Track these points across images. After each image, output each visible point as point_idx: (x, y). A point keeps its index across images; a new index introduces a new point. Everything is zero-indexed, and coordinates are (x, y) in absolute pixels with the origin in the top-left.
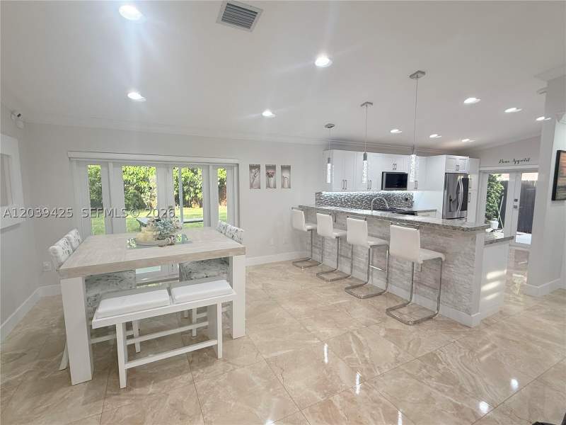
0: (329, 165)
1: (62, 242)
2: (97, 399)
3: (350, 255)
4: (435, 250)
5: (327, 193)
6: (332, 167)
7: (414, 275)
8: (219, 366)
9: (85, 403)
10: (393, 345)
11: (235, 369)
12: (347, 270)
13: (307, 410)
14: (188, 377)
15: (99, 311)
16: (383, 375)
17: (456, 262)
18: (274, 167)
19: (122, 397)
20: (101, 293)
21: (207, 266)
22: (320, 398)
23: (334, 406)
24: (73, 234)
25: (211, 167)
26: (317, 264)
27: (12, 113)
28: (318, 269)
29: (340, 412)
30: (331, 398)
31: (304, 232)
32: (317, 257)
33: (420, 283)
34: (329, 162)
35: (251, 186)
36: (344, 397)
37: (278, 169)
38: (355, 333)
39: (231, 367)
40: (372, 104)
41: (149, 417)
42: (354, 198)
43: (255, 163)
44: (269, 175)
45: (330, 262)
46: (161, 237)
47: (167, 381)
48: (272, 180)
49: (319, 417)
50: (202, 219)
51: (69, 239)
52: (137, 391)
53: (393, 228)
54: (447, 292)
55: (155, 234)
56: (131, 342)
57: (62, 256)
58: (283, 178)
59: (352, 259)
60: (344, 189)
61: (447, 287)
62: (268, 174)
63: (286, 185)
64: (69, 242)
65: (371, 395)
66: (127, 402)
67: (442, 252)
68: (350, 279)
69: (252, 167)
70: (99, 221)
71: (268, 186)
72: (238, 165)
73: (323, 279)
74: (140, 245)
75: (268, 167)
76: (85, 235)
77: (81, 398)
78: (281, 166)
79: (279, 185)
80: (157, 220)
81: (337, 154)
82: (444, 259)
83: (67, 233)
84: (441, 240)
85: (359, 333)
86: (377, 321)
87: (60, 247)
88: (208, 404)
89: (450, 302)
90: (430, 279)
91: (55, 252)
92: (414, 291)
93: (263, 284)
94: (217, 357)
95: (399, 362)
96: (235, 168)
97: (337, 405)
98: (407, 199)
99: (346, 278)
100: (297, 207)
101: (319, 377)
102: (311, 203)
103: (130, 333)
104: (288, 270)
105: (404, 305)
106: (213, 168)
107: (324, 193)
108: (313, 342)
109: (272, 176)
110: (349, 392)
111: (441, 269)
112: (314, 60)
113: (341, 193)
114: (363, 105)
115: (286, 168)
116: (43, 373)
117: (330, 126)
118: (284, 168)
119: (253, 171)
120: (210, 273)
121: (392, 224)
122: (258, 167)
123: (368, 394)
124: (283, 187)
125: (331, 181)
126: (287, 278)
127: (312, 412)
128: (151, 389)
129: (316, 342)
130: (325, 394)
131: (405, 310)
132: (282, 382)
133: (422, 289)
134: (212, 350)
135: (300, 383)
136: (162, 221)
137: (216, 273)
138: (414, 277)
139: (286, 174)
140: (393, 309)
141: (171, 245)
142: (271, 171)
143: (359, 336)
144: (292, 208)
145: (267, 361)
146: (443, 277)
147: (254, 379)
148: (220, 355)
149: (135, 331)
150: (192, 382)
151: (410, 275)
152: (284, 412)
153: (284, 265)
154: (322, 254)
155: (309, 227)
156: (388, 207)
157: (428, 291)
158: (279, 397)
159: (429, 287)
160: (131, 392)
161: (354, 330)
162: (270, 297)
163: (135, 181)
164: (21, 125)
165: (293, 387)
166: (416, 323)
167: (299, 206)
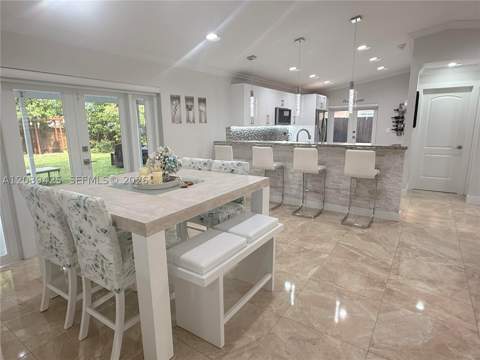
0: (252, 98)
5: (235, 128)
18: (192, 99)
25: (130, 97)
34: (252, 96)
35: (173, 121)
37: (196, 101)
43: (175, 94)
44: (189, 108)
48: (191, 113)
58: (200, 111)
62: (187, 106)
63: (203, 120)
69: (173, 98)
71: (188, 120)
72: (158, 95)
75: (187, 99)
78: (198, 99)
79: (197, 120)
96: (156, 99)
109: (190, 110)
115: (202, 101)
118: (200, 101)
119: (174, 102)
122: (178, 98)
124: (200, 121)
139: (202, 108)
142: (189, 104)
143: (347, 244)
161: (339, 241)
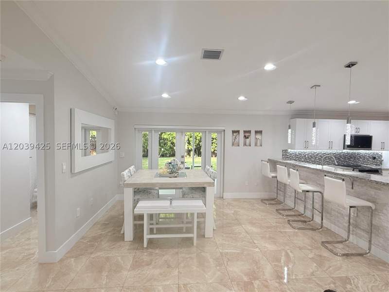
0: (290, 130)
1: (127, 171)
2: (134, 249)
3: (303, 199)
4: (368, 200)
5: (293, 151)
6: (292, 132)
7: (351, 219)
8: (194, 249)
9: (128, 250)
10: (315, 264)
11: (201, 253)
12: (301, 210)
13: (235, 283)
14: (176, 250)
15: (138, 205)
16: (297, 279)
17: (384, 211)
18: (249, 132)
19: (144, 251)
20: (140, 198)
21: (194, 191)
22: (246, 279)
23: (254, 286)
24: (132, 168)
25: (207, 132)
26: (280, 203)
27: (114, 108)
28: (280, 207)
29: (256, 289)
30: (253, 281)
31: (268, 177)
32: (281, 198)
33: (356, 226)
34: (289, 128)
35: (233, 145)
36: (262, 283)
37: (253, 133)
38: (288, 251)
39: (200, 251)
40: (319, 86)
41: (153, 262)
42: (317, 155)
43: (236, 129)
44: (246, 137)
45: (290, 203)
46: (171, 173)
47: (165, 250)
48: (248, 140)
49: (241, 288)
50: (201, 165)
51: (130, 170)
52: (150, 250)
53: (327, 179)
54: (378, 236)
55: (168, 170)
56: (151, 226)
57: (126, 178)
58: (256, 139)
59: (305, 202)
60: (306, 148)
61: (378, 231)
62: (245, 136)
63: (259, 144)
64: (130, 171)
65: (281, 287)
66: (146, 254)
67: (373, 202)
68: (303, 217)
69: (234, 132)
70: (146, 162)
71: (245, 144)
72: (224, 130)
73: (280, 214)
74: (161, 176)
75: (245, 132)
76: (139, 168)
77: (127, 247)
78: (255, 132)
79: (253, 144)
80: (170, 163)
81: (299, 121)
82: (374, 208)
83: (130, 167)
84: (372, 192)
85: (291, 252)
86: (310, 248)
87: (126, 173)
88: (182, 265)
89: (380, 245)
90: (364, 223)
91: (123, 175)
92: (351, 232)
93: (235, 211)
94: (193, 244)
95: (314, 275)
96: (223, 133)
97: (256, 286)
98: (374, 158)
99: (300, 215)
100: (267, 160)
101: (250, 269)
102: (279, 157)
103: (152, 222)
104: (256, 205)
105: (341, 242)
106: (209, 133)
107: (289, 150)
108: (255, 250)
109: (248, 138)
110: (267, 281)
111: (372, 216)
112: (264, 67)
113: (305, 151)
114: (313, 87)
115: (260, 132)
116: (114, 234)
117: (291, 102)
118: (257, 132)
119: (235, 134)
120: (195, 196)
121: (325, 176)
122: (238, 132)
123: (279, 286)
124: (256, 145)
125: (291, 142)
126: (254, 209)
127: (238, 284)
128: (157, 251)
129: (257, 250)
130: (250, 278)
131: (340, 246)
132: (226, 265)
133: (359, 231)
134: (191, 239)
135: (237, 269)
136: (172, 164)
137: (198, 196)
138: (351, 221)
139: (258, 136)
140: (328, 242)
141: (176, 177)
142: (247, 135)
143: (290, 254)
144: (262, 161)
145: (221, 253)
146: (373, 223)
147: (211, 260)
148: (195, 244)
149: (154, 222)
150: (177, 253)
151: (347, 218)
152: (222, 280)
153: (254, 201)
154: (285, 196)
155: (273, 175)
156: (337, 164)
157: (363, 233)
158: (221, 272)
159: (363, 230)
160: (148, 250)
161: (288, 250)
162: (236, 219)
163: (171, 139)
164: (116, 113)
165: (231, 270)
166: (344, 255)
167: (269, 159)
